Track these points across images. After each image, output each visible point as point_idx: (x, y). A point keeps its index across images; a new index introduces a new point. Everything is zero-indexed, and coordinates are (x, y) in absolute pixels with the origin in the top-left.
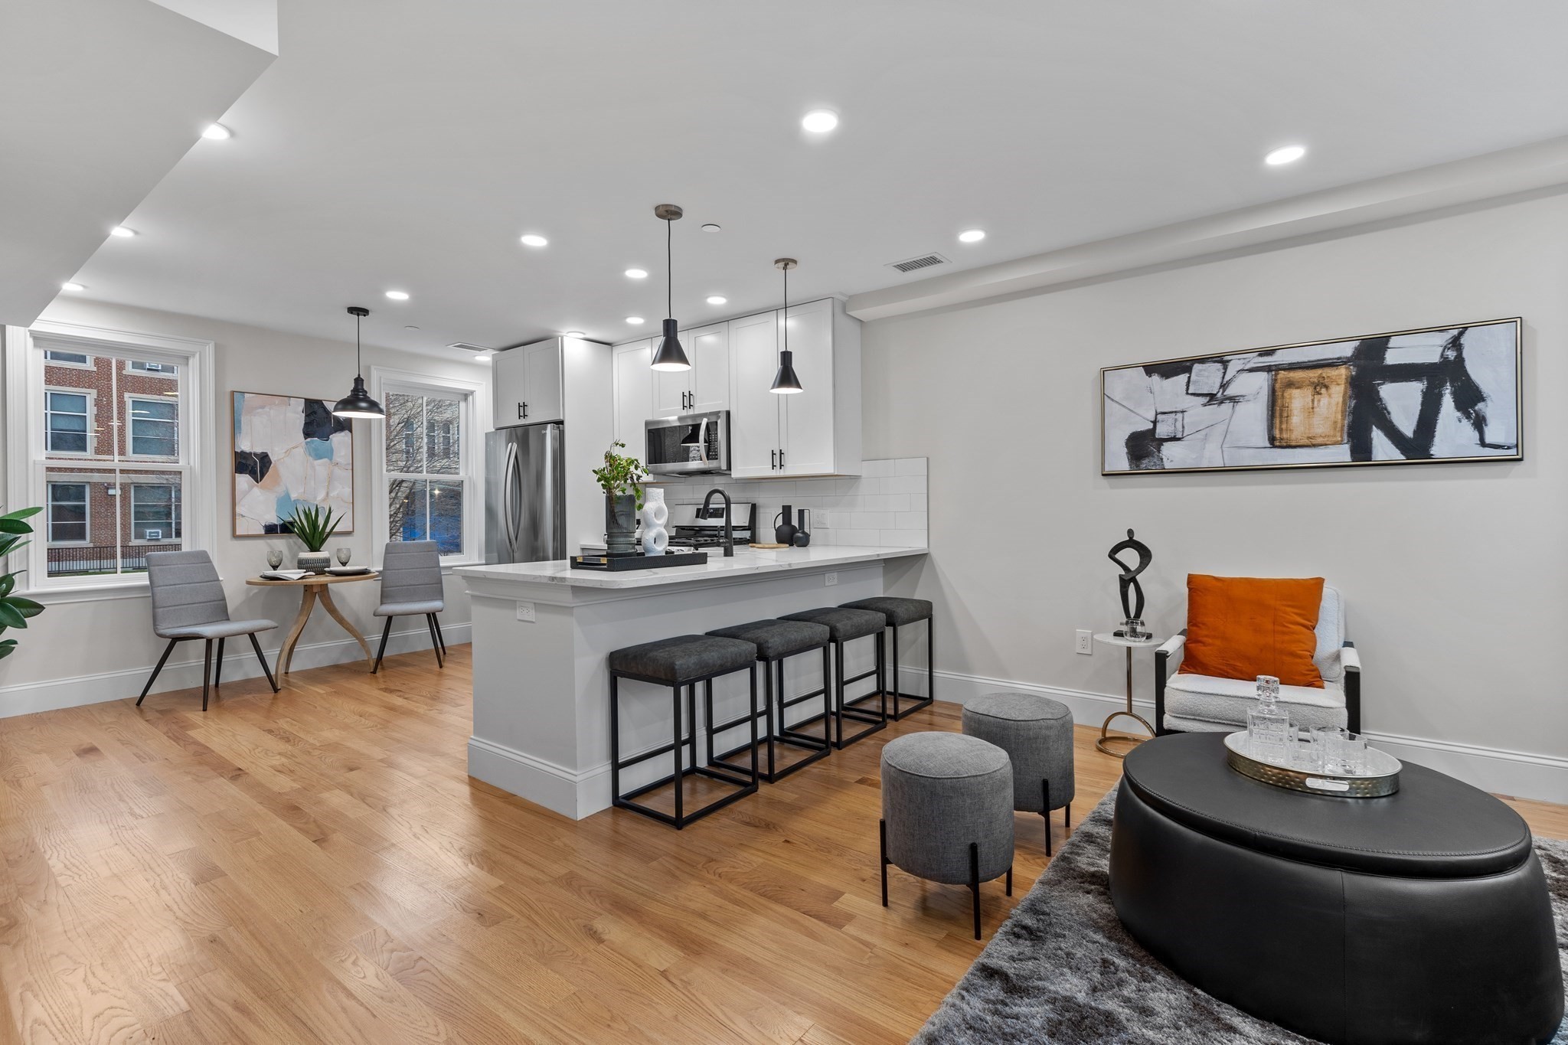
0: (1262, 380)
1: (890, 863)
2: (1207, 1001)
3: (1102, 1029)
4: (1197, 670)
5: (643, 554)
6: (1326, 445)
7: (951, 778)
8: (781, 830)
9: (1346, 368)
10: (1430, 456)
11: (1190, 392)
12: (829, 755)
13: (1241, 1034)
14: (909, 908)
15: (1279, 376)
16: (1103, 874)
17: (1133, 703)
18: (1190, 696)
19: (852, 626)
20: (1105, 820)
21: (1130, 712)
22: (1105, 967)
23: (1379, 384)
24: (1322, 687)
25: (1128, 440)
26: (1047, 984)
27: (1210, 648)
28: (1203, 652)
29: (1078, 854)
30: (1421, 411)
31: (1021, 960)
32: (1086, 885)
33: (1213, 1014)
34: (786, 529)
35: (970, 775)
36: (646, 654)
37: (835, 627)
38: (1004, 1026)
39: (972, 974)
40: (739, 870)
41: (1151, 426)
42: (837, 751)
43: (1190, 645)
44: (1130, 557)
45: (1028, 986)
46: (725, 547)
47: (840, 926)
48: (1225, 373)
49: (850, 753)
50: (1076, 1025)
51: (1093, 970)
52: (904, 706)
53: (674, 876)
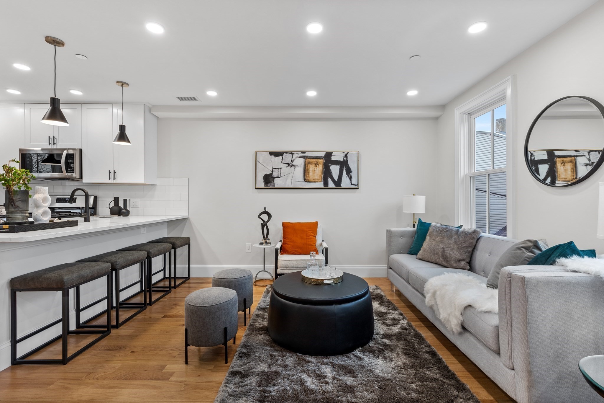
0: (302, 160)
1: (189, 345)
2: (301, 356)
3: (275, 377)
4: (285, 253)
5: (33, 222)
6: (318, 182)
7: (217, 304)
8: (128, 348)
9: (323, 160)
10: (341, 187)
11: (283, 162)
12: (146, 309)
13: (311, 362)
14: (197, 361)
15: (307, 160)
16: (265, 327)
17: (265, 267)
18: (285, 262)
19: (157, 250)
20: (262, 309)
21: (264, 271)
22: (272, 357)
23: (330, 165)
24: (318, 254)
25: (264, 177)
26: (255, 370)
27: (289, 245)
28: (287, 247)
29: (256, 322)
30: (339, 174)
31: (244, 365)
32: (260, 332)
33: (303, 359)
34: (116, 208)
35: (224, 301)
36: (41, 276)
37: (149, 251)
38: (243, 390)
39: (228, 377)
40: (108, 373)
41: (271, 173)
42: (149, 306)
43: (284, 245)
44: (265, 217)
45: (249, 373)
46: (84, 217)
47: (167, 379)
48: (292, 157)
49: (155, 307)
50: (267, 379)
51: (268, 359)
52: (178, 282)
53: (67, 388)
